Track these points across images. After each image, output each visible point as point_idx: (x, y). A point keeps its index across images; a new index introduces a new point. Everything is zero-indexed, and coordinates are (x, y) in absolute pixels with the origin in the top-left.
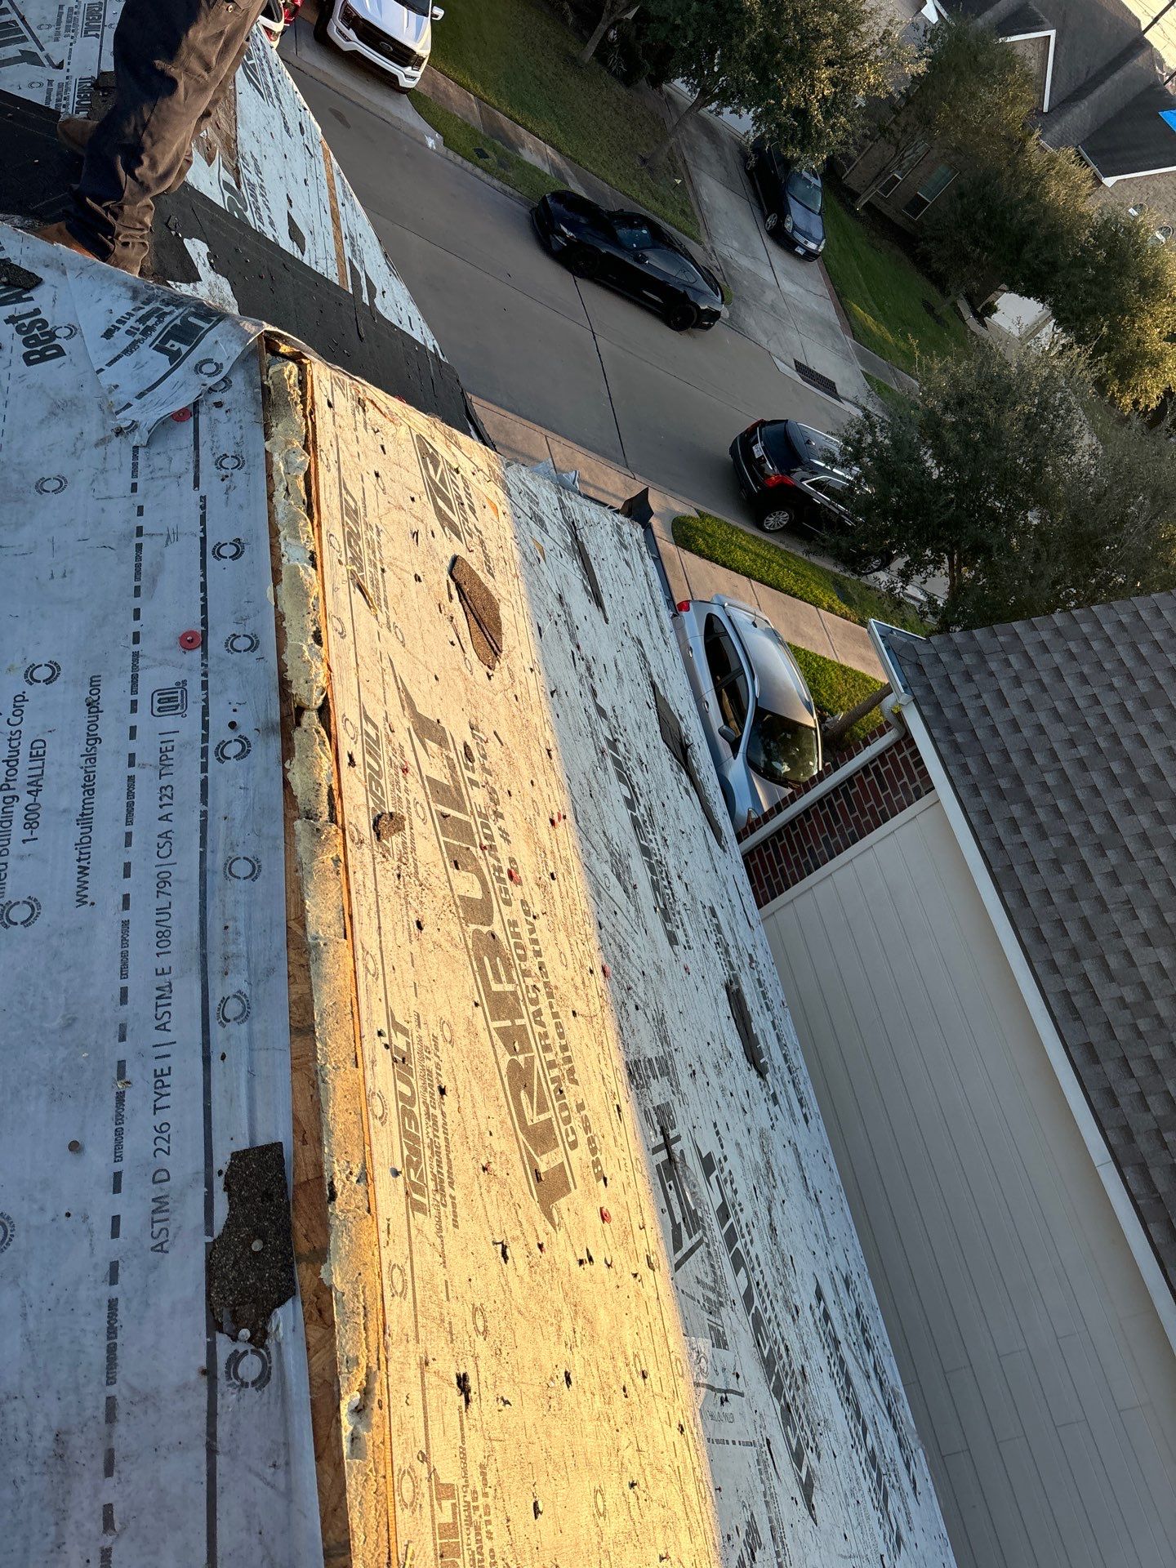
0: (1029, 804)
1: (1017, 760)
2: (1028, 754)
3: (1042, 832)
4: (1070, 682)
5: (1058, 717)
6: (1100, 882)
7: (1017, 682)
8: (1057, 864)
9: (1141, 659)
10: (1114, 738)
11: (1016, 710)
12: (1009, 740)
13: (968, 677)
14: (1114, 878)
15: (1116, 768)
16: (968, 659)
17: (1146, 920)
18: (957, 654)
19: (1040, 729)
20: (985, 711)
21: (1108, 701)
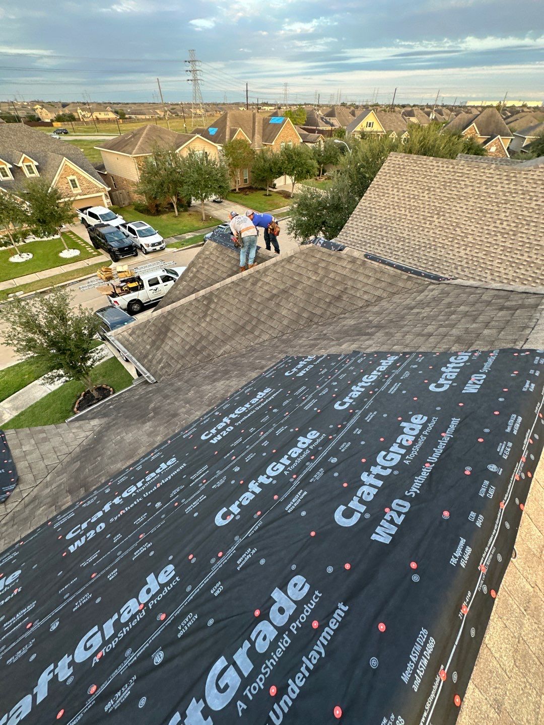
0: (369, 243)
1: (363, 240)
2: (363, 237)
3: (374, 244)
4: (359, 224)
5: (362, 230)
6: (386, 243)
7: (353, 231)
8: (379, 246)
9: (365, 213)
10: (371, 225)
11: (356, 234)
12: (359, 238)
13: (347, 237)
14: (387, 241)
15: (375, 228)
16: (345, 234)
17: (395, 241)
18: (343, 235)
19: (362, 233)
20: (353, 238)
21: (366, 222)
